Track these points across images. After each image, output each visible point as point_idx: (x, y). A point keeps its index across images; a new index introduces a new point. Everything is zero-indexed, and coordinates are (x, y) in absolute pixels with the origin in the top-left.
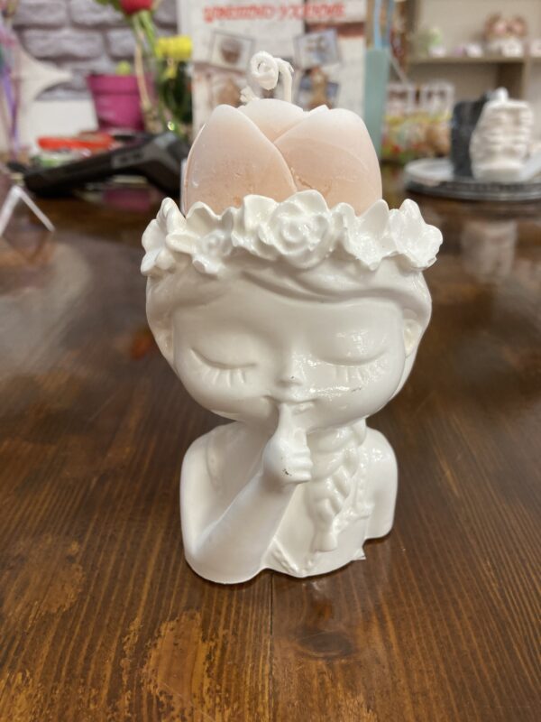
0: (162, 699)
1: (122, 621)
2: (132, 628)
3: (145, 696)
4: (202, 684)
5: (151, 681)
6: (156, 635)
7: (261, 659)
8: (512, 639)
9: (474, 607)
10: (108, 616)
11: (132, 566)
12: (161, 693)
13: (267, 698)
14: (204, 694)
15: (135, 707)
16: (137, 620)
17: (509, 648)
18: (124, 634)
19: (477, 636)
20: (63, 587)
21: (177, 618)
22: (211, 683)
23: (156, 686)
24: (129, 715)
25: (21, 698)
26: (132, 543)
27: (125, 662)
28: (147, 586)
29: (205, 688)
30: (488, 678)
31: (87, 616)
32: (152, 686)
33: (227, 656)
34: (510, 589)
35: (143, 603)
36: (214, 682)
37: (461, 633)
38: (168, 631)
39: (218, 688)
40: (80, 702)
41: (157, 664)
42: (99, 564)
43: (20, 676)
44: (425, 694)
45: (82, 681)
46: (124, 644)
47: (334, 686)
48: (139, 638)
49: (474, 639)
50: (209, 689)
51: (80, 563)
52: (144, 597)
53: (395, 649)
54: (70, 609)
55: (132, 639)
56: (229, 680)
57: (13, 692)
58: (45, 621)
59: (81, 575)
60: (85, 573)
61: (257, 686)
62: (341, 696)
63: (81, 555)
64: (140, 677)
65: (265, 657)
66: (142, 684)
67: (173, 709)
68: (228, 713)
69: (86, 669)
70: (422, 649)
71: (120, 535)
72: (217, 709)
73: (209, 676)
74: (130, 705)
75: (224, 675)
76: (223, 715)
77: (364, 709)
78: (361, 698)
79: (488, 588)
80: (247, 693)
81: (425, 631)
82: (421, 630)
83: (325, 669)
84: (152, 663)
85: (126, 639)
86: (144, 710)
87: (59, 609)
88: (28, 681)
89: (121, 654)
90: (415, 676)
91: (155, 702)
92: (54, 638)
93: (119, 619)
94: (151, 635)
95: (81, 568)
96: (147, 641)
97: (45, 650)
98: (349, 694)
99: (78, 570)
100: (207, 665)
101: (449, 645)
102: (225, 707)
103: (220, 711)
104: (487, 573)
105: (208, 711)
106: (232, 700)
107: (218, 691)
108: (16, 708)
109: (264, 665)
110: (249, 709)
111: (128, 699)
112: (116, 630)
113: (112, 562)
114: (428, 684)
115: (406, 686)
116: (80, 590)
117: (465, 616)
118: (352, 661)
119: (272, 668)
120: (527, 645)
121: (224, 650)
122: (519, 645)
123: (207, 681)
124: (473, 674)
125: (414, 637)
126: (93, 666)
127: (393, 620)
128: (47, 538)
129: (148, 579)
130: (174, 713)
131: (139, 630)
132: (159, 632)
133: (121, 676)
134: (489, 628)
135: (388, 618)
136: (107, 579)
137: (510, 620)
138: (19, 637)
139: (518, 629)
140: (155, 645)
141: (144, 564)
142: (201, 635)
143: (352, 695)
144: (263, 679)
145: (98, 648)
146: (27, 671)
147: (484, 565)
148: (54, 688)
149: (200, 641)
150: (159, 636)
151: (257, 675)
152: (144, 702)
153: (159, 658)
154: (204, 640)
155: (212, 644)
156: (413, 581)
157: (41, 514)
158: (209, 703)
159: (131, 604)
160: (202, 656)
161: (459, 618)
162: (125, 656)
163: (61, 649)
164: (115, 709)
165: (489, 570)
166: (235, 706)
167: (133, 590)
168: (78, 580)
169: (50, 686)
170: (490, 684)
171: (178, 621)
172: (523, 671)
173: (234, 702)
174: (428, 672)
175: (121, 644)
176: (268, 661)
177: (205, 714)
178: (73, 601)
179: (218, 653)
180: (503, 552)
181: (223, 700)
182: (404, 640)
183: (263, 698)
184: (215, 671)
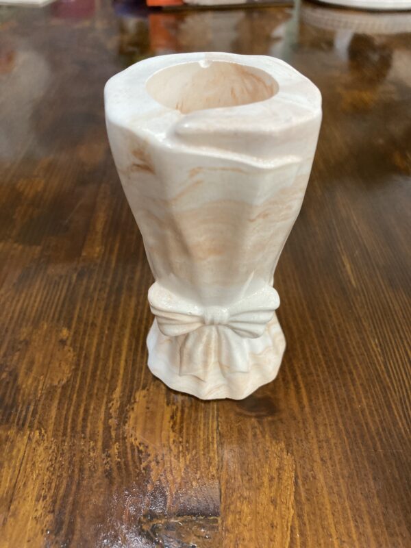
0: (141, 448)
1: (106, 391)
2: (114, 396)
3: (128, 445)
4: (169, 437)
5: (132, 435)
6: (133, 401)
7: (211, 418)
8: (391, 400)
9: (365, 376)
10: (96, 387)
11: (110, 347)
12: (140, 444)
13: (215, 446)
14: (171, 445)
15: (123, 454)
16: (118, 390)
17: (389, 407)
18: (109, 400)
19: (366, 398)
20: (60, 364)
21: (147, 388)
22: (175, 436)
23: (136, 439)
24: (119, 460)
25: (41, 449)
26: (109, 328)
27: (113, 422)
28: (122, 363)
29: (171, 440)
30: (373, 429)
31: (81, 388)
32: (133, 439)
33: (185, 416)
34: (391, 361)
35: (121, 377)
36: (177, 435)
37: (355, 397)
38: (141, 398)
39: (181, 440)
40: (82, 451)
41: (136, 423)
42: (85, 345)
43: (37, 433)
44: (328, 441)
45: (83, 435)
46: (110, 408)
47: (264, 437)
48: (121, 403)
49: (363, 400)
50: (174, 441)
51: (71, 345)
52: (122, 372)
53: (307, 409)
54: (68, 382)
55: (116, 404)
56: (188, 434)
57: (34, 446)
58: (51, 391)
59: (72, 355)
60: (75, 353)
61: (208, 438)
62: (268, 444)
63: (70, 338)
64: (124, 433)
65: (213, 416)
66: (126, 438)
67: (149, 455)
68: (188, 457)
69: (84, 427)
70: (326, 408)
71: (99, 322)
72: (181, 455)
73: (173, 431)
74: (119, 452)
75: (184, 431)
76: (185, 459)
77: (285, 453)
78: (283, 445)
79: (376, 362)
80: (202, 443)
81: (328, 395)
82: (326, 394)
83: (256, 424)
84: (131, 422)
85: (110, 405)
86: (129, 456)
87: (59, 382)
88: (44, 436)
89: (108, 416)
90: (321, 429)
91: (136, 450)
92: (59, 403)
93: (104, 390)
94: (129, 401)
95: (72, 349)
96: (126, 406)
97: (54, 413)
98: (274, 443)
99: (69, 351)
100: (172, 423)
101: (346, 406)
102: (187, 453)
103: (183, 456)
104: (375, 349)
105: (175, 456)
106: (191, 448)
107: (180, 442)
108: (38, 457)
109: (213, 422)
110: (204, 455)
111: (117, 449)
112: (103, 397)
113: (95, 344)
114: (330, 434)
115: (315, 436)
116: (73, 367)
117: (358, 383)
118: (276, 418)
119: (218, 426)
120: (402, 404)
121: (183, 411)
122: (395, 404)
123: (172, 434)
124: (362, 426)
125: (321, 400)
126: (89, 424)
127: (305, 386)
128: (43, 325)
129: (123, 357)
130: (150, 458)
131: (120, 398)
132: (135, 399)
133: (110, 432)
134: (375, 391)
135: (302, 385)
136: (92, 357)
137: (390, 385)
138: (33, 404)
139: (395, 392)
140: (133, 409)
141: (119, 345)
142: (166, 400)
143: (276, 442)
144: (212, 433)
145: (91, 411)
146: (42, 429)
147: (373, 343)
148: (64, 441)
149: (165, 405)
150: (135, 402)
151: (208, 430)
152: (129, 450)
153: (136, 418)
154: (168, 404)
155: (174, 407)
156: (321, 356)
157: (36, 305)
158: (175, 451)
159: (112, 377)
160: (168, 417)
161: (354, 385)
162: (111, 417)
163: (64, 412)
164: (109, 456)
165: (377, 347)
166: (194, 452)
167: (113, 366)
168: (70, 359)
169: (60, 439)
170: (374, 434)
171: (148, 390)
172: (398, 424)
173: (193, 449)
174: (330, 425)
175: (108, 409)
176: (215, 419)
177: (172, 459)
178: (70, 375)
179: (179, 414)
180: (388, 333)
181: (185, 448)
182: (314, 402)
183: (213, 447)
184: (177, 427)
